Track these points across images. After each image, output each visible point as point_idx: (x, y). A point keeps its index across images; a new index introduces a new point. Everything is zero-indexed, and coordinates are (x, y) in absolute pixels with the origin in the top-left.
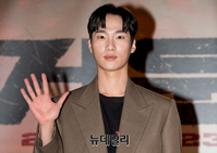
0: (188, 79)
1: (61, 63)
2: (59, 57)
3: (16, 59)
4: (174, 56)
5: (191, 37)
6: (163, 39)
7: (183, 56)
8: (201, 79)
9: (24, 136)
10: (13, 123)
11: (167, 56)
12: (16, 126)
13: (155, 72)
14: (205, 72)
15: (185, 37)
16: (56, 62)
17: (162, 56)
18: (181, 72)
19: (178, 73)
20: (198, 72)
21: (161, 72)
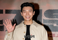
3: (15, 15)
4: (57, 14)
6: (54, 10)
11: (55, 14)
17: (53, 14)
21: (53, 18)
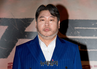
0: (87, 39)
1: (27, 30)
2: (27, 27)
3: (6, 27)
4: (81, 28)
5: (89, 19)
6: (76, 20)
7: (85, 28)
8: (93, 39)
9: (9, 64)
10: (4, 58)
11: (78, 28)
12: (5, 59)
13: (72, 35)
14: (96, 36)
15: (87, 19)
16: (25, 29)
17: (75, 28)
18: (84, 36)
19: (82, 36)
20: (92, 36)
21: (74, 36)
